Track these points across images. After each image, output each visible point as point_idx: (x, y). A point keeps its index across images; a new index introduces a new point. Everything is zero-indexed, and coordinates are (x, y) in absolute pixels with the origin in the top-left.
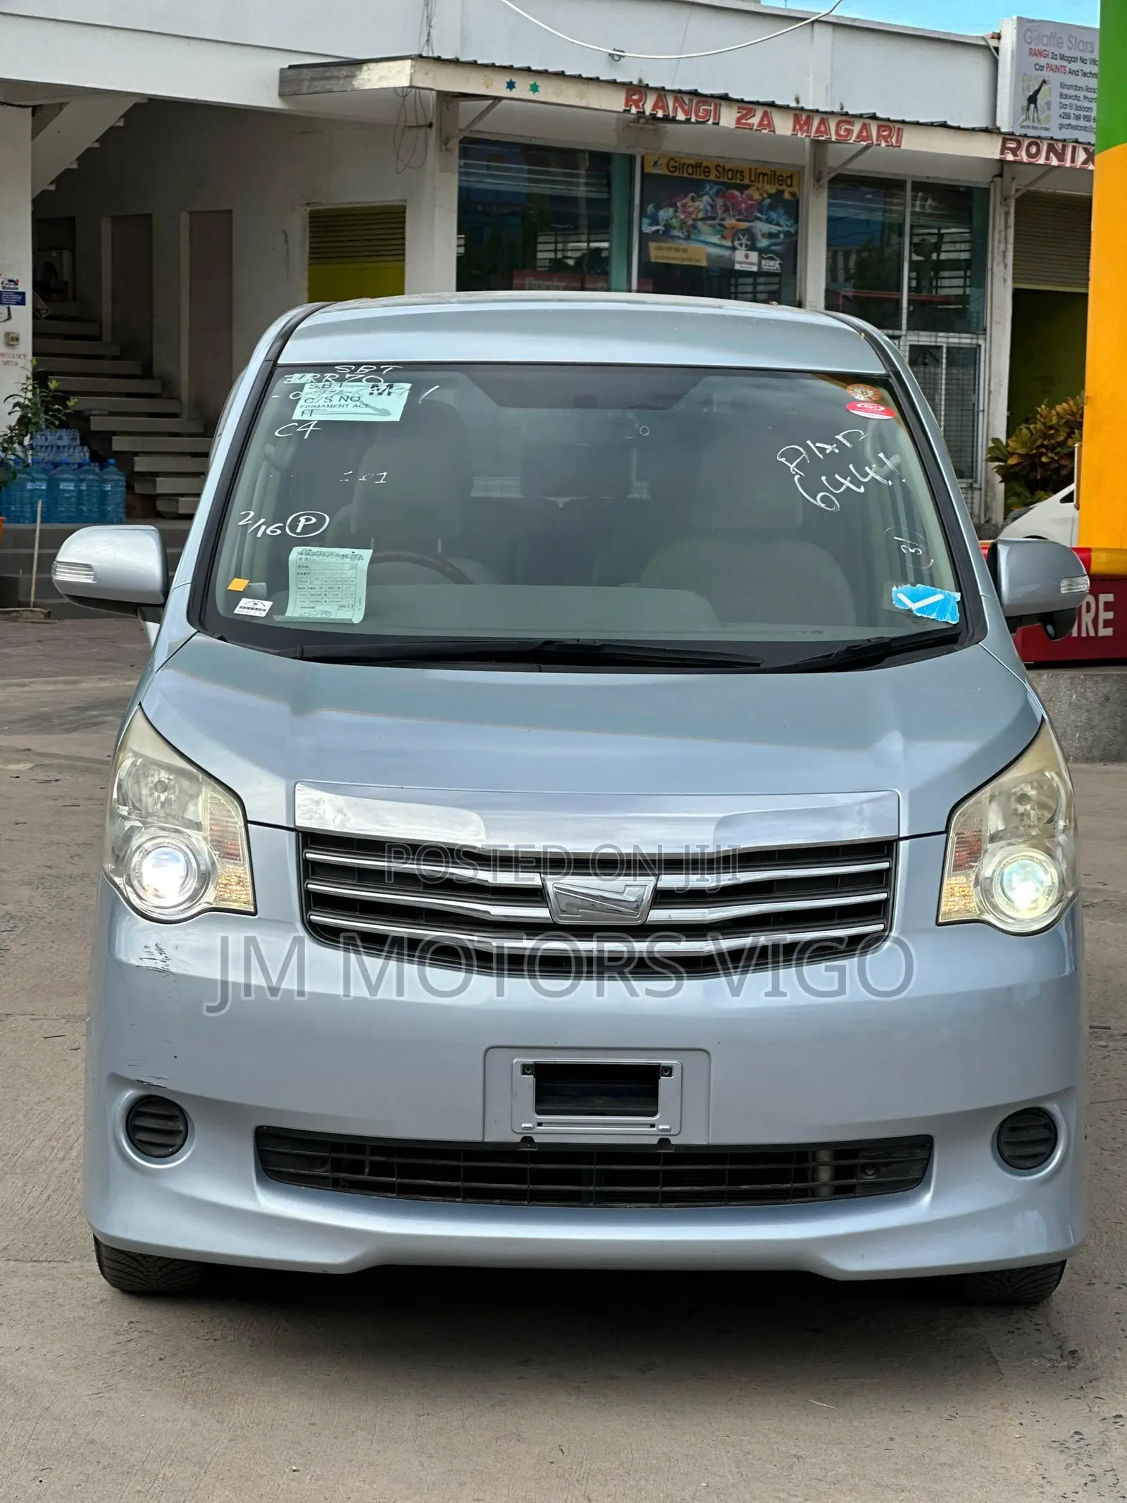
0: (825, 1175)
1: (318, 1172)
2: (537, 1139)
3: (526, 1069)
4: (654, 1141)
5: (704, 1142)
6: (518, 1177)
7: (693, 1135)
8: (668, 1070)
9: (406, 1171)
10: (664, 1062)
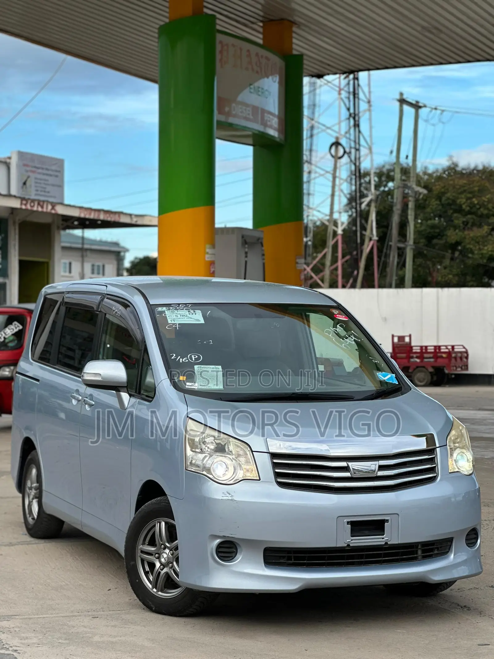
0: (420, 552)
1: (282, 561)
2: (351, 545)
3: (348, 523)
4: (383, 543)
5: (397, 543)
6: (342, 558)
7: (394, 541)
8: (387, 521)
9: (310, 558)
10: (386, 518)
